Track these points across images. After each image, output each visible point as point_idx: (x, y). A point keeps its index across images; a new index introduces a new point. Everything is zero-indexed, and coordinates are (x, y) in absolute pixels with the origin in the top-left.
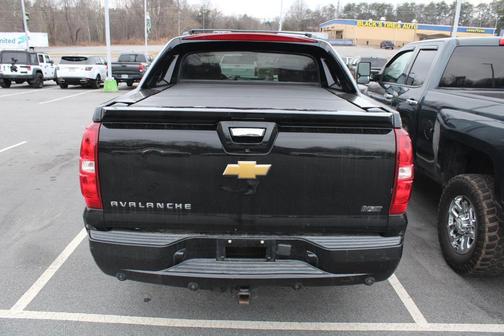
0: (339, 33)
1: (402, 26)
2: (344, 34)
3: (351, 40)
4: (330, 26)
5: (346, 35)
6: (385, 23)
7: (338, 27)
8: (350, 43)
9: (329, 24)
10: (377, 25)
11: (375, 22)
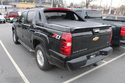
0: (15, 6)
1: (31, 4)
2: (16, 6)
3: (19, 7)
4: (12, 4)
5: (17, 6)
6: (27, 3)
7: (14, 4)
8: (18, 8)
9: (11, 3)
10: (25, 3)
11: (24, 3)
